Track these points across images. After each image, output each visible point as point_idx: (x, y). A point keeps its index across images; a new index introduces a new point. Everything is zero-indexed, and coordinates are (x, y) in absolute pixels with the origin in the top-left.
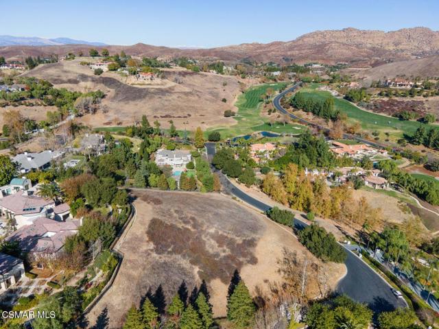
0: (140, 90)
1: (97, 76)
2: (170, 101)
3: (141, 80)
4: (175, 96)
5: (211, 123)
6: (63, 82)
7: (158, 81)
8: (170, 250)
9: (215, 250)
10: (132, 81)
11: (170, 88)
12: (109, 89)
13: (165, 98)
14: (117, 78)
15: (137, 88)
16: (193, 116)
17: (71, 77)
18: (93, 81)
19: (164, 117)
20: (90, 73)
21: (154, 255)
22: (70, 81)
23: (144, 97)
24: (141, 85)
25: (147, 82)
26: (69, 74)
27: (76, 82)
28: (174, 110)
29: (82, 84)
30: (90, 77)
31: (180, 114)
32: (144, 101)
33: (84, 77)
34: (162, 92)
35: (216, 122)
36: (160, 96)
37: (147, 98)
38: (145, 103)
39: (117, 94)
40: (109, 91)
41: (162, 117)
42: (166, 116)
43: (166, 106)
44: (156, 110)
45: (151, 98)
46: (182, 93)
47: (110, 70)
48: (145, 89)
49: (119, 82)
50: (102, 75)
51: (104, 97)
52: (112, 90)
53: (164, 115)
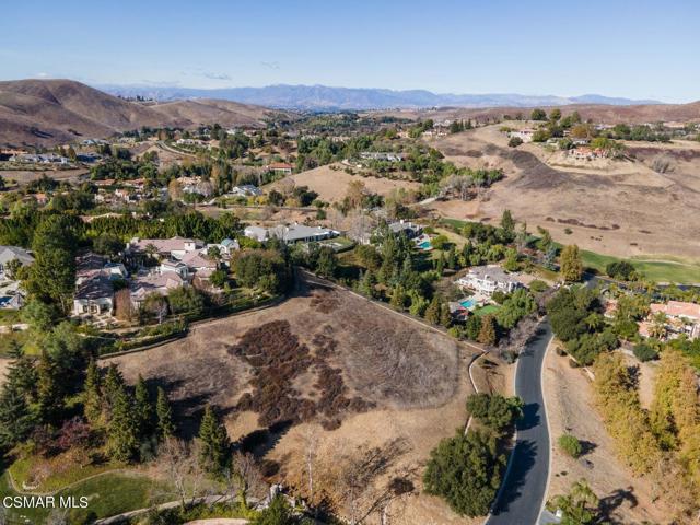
0: (558, 175)
1: (512, 149)
2: (599, 197)
3: (571, 159)
4: (613, 192)
5: (652, 248)
6: (459, 153)
7: (601, 162)
8: (249, 357)
9: (303, 387)
10: (557, 160)
11: (616, 177)
12: (515, 169)
13: (590, 191)
14: (536, 154)
15: (554, 170)
16: (622, 230)
17: (475, 147)
18: (501, 155)
19: (565, 222)
20: (503, 143)
21: (224, 352)
22: (470, 154)
23: (556, 186)
24: (566, 166)
25: (578, 163)
26: (474, 143)
27: (478, 154)
28: (590, 214)
29: (485, 158)
30: (500, 149)
31: (599, 222)
32: (553, 191)
33: (491, 149)
34: (595, 181)
35: (669, 248)
36: (586, 188)
37: (559, 188)
38: (549, 196)
39: (522, 177)
40: (513, 172)
41: (560, 221)
42: (568, 222)
43: (584, 205)
44: (560, 209)
45: (567, 189)
46: (636, 187)
47: (535, 141)
48: (566, 174)
49: (536, 159)
50: (519, 148)
51: (501, 178)
52: (519, 171)
53: (566, 219)
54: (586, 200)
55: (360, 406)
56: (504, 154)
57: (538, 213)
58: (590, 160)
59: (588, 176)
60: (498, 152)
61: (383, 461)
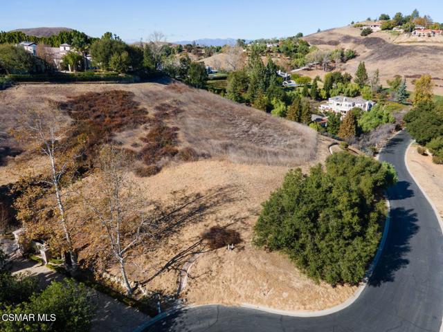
0: (403, 48)
1: (364, 37)
6: (322, 43)
7: (439, 38)
8: (74, 112)
9: (127, 139)
10: (401, 39)
12: (366, 50)
13: (431, 56)
14: (384, 38)
17: (334, 38)
18: (355, 42)
20: (356, 34)
22: (330, 43)
23: (402, 55)
24: (410, 42)
25: (419, 39)
26: (333, 36)
27: (336, 43)
28: (433, 70)
29: (342, 45)
30: (354, 38)
32: (399, 59)
33: (347, 39)
34: (435, 50)
36: (428, 54)
37: (405, 56)
38: (396, 62)
39: (373, 54)
40: (365, 52)
43: (427, 65)
44: (406, 69)
45: (411, 56)
47: (383, 30)
48: (410, 47)
49: (384, 41)
50: (369, 36)
51: (354, 57)
52: (368, 51)
53: (412, 75)
54: (429, 62)
55: (189, 156)
56: (357, 41)
57: (387, 73)
58: (430, 36)
59: (429, 47)
60: (353, 40)
61: (202, 208)
